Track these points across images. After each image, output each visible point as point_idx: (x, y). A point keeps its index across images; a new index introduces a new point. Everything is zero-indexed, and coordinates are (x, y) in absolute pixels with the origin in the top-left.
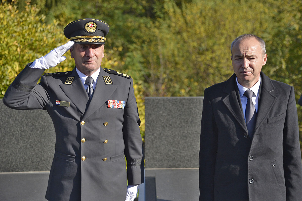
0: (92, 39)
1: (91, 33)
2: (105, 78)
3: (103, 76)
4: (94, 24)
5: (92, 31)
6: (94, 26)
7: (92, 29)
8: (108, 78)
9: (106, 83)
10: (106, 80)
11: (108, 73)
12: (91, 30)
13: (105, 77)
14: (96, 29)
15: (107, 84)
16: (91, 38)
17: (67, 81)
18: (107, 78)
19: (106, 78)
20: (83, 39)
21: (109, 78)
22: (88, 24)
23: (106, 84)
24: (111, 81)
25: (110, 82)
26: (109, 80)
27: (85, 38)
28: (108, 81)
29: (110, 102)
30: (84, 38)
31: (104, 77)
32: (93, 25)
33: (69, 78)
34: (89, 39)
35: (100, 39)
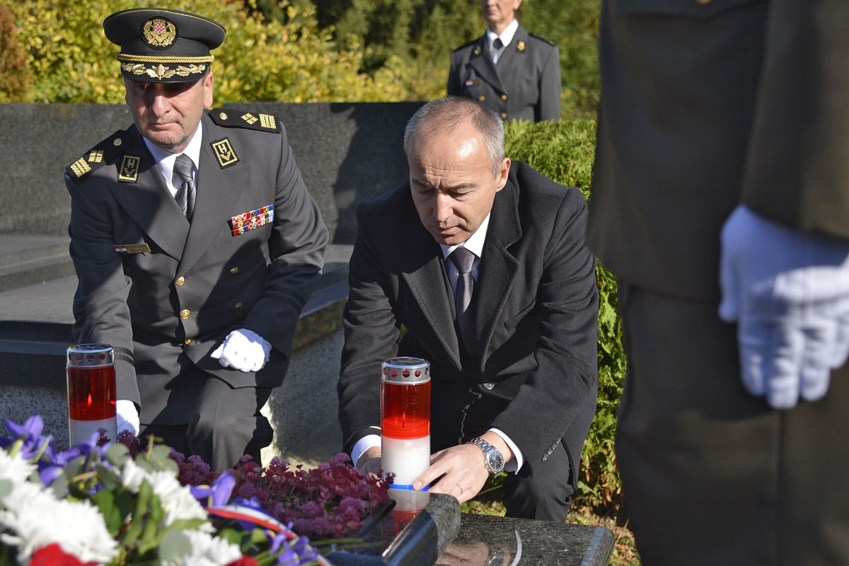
0: (161, 66)
1: (159, 50)
2: (217, 147)
3: (211, 144)
4: (166, 24)
5: (162, 43)
6: (168, 30)
7: (163, 38)
8: (223, 145)
9: (221, 162)
10: (220, 153)
11: (222, 126)
12: (160, 41)
13: (217, 144)
14: (177, 37)
15: (223, 165)
16: (157, 64)
17: (124, 170)
18: (222, 147)
19: (219, 147)
20: (138, 66)
21: (228, 143)
22: (149, 23)
23: (222, 168)
24: (234, 156)
25: (232, 158)
26: (228, 150)
27: (143, 63)
28: (226, 154)
29: (239, 219)
30: (141, 63)
31: (214, 145)
32: (164, 27)
33: (127, 159)
34: (153, 67)
35: (187, 65)
